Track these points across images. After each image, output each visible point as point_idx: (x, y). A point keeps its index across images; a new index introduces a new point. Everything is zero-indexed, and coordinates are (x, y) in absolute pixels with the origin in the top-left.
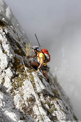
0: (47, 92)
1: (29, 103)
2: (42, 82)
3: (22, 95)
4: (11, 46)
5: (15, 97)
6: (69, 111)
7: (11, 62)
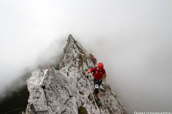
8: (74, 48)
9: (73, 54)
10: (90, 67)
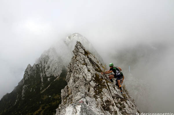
0: (119, 96)
1: (107, 103)
2: (115, 89)
3: (102, 98)
4: (93, 66)
5: (97, 100)
6: (134, 108)
7: (93, 77)
8: (86, 64)
9: (84, 74)
10: (114, 95)
